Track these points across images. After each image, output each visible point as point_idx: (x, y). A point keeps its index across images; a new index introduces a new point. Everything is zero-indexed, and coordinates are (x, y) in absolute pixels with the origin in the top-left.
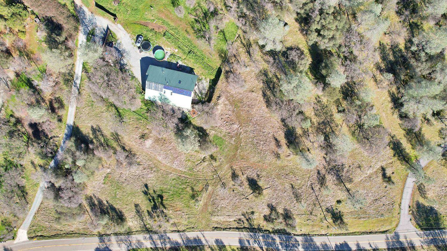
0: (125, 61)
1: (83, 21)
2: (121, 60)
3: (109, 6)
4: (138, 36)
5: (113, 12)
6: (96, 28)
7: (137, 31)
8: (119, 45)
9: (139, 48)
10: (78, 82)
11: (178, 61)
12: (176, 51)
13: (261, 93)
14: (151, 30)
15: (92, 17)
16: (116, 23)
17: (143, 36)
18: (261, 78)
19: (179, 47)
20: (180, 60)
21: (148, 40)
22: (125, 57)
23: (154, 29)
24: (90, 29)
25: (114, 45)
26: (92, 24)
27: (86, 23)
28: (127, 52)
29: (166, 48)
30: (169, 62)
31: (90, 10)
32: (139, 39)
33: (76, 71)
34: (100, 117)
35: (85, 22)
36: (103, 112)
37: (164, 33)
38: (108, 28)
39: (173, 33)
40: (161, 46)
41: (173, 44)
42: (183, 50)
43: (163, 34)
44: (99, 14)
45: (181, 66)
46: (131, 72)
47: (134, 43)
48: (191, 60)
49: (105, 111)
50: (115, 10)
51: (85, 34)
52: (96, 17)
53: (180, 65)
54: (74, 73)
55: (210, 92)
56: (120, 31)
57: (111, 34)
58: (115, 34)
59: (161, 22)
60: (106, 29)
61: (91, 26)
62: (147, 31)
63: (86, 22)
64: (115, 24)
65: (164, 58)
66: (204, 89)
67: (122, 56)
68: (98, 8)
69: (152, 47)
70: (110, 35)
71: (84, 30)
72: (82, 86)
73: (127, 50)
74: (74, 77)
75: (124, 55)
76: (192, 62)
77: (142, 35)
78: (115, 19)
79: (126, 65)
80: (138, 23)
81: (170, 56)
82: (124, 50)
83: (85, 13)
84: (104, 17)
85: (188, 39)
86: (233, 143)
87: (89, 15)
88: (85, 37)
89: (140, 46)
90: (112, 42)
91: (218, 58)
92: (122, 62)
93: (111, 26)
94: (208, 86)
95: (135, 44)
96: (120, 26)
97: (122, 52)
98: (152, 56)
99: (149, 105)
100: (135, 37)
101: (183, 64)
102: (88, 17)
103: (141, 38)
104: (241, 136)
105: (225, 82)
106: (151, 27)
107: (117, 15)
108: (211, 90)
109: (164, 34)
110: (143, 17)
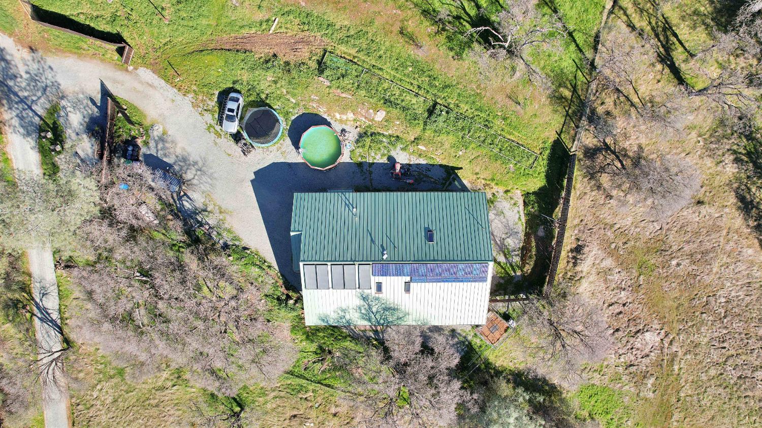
0: (196, 198)
1: (10, 89)
2: (180, 198)
3: (86, 8)
4: (224, 96)
5: (108, 28)
6: (63, 103)
7: (213, 80)
8: (160, 146)
9: (237, 137)
10: (51, 303)
11: (393, 154)
12: (380, 116)
13: (732, 199)
14: (267, 62)
15: (36, 66)
16: (131, 68)
17: (238, 92)
18: (727, 145)
19: (386, 101)
20: (400, 146)
21: (262, 103)
22: (195, 182)
23: (275, 55)
24: (40, 112)
25: (143, 150)
26: (45, 90)
27: (20, 94)
28: (196, 163)
29: (338, 116)
30: (360, 165)
31: (19, 41)
32: (231, 105)
33: (35, 269)
34: (157, 406)
35: (16, 89)
36: (163, 388)
37: (320, 63)
38: (106, 93)
39: (353, 51)
40: (315, 112)
41: (363, 93)
42: (404, 109)
43: (314, 65)
44: (59, 50)
45: (407, 168)
46: (229, 231)
47: (213, 123)
48: (443, 137)
49: (170, 384)
50: (114, 18)
51: (28, 134)
52: (51, 60)
53: (403, 166)
54: (30, 275)
55: (538, 240)
56: (151, 91)
57: (122, 110)
58: (135, 108)
59: (297, 21)
60: (98, 98)
61: (42, 100)
62: (253, 69)
63: (21, 86)
64: (127, 70)
65: (339, 153)
66: (511, 233)
67: (181, 181)
68: (47, 27)
69: (284, 125)
70: (120, 115)
71: (21, 118)
72: (67, 315)
73: (193, 157)
74: (33, 291)
75: (188, 176)
76: (447, 146)
77: (237, 87)
78: (120, 51)
79: (205, 210)
80: (212, 46)
81: (357, 141)
82: (184, 160)
83: (8, 57)
84: (80, 56)
85: (415, 63)
86: (651, 395)
87: (23, 59)
88: (33, 143)
89: (238, 132)
90: (132, 142)
91: (548, 109)
92: (185, 203)
93: (115, 81)
94: (523, 219)
95: (218, 128)
96: (146, 74)
97: (177, 168)
98: (293, 157)
99: (321, 334)
100: (213, 103)
101: (415, 160)
102: (22, 70)
103: (237, 100)
104: (676, 367)
105: (588, 190)
106: (262, 52)
107: (125, 35)
108: (541, 232)
109: (321, 67)
110: (224, 20)
